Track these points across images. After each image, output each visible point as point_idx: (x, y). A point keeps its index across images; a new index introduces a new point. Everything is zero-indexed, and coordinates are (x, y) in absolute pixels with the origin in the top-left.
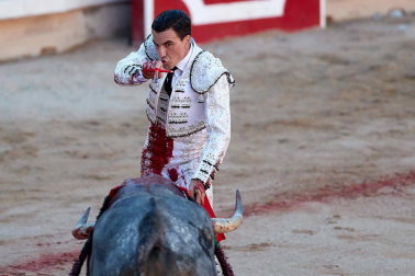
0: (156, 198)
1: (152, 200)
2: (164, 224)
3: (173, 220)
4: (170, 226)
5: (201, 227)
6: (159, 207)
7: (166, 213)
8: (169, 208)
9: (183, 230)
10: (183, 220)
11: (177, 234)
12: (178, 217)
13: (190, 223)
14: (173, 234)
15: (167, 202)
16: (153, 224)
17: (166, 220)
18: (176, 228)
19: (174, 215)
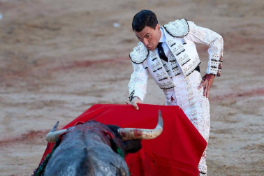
0: (88, 149)
1: (85, 149)
2: (94, 166)
3: (100, 163)
4: (98, 167)
5: (119, 167)
6: (90, 154)
7: (94, 158)
8: (96, 155)
9: (106, 169)
10: (106, 162)
11: (102, 172)
12: (103, 160)
13: (111, 164)
14: (99, 173)
15: (96, 151)
16: (87, 167)
17: (95, 163)
18: (102, 168)
19: (100, 159)
